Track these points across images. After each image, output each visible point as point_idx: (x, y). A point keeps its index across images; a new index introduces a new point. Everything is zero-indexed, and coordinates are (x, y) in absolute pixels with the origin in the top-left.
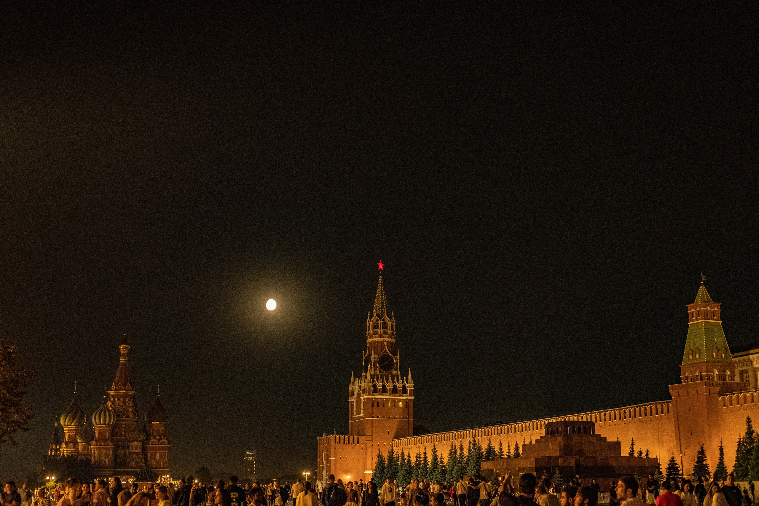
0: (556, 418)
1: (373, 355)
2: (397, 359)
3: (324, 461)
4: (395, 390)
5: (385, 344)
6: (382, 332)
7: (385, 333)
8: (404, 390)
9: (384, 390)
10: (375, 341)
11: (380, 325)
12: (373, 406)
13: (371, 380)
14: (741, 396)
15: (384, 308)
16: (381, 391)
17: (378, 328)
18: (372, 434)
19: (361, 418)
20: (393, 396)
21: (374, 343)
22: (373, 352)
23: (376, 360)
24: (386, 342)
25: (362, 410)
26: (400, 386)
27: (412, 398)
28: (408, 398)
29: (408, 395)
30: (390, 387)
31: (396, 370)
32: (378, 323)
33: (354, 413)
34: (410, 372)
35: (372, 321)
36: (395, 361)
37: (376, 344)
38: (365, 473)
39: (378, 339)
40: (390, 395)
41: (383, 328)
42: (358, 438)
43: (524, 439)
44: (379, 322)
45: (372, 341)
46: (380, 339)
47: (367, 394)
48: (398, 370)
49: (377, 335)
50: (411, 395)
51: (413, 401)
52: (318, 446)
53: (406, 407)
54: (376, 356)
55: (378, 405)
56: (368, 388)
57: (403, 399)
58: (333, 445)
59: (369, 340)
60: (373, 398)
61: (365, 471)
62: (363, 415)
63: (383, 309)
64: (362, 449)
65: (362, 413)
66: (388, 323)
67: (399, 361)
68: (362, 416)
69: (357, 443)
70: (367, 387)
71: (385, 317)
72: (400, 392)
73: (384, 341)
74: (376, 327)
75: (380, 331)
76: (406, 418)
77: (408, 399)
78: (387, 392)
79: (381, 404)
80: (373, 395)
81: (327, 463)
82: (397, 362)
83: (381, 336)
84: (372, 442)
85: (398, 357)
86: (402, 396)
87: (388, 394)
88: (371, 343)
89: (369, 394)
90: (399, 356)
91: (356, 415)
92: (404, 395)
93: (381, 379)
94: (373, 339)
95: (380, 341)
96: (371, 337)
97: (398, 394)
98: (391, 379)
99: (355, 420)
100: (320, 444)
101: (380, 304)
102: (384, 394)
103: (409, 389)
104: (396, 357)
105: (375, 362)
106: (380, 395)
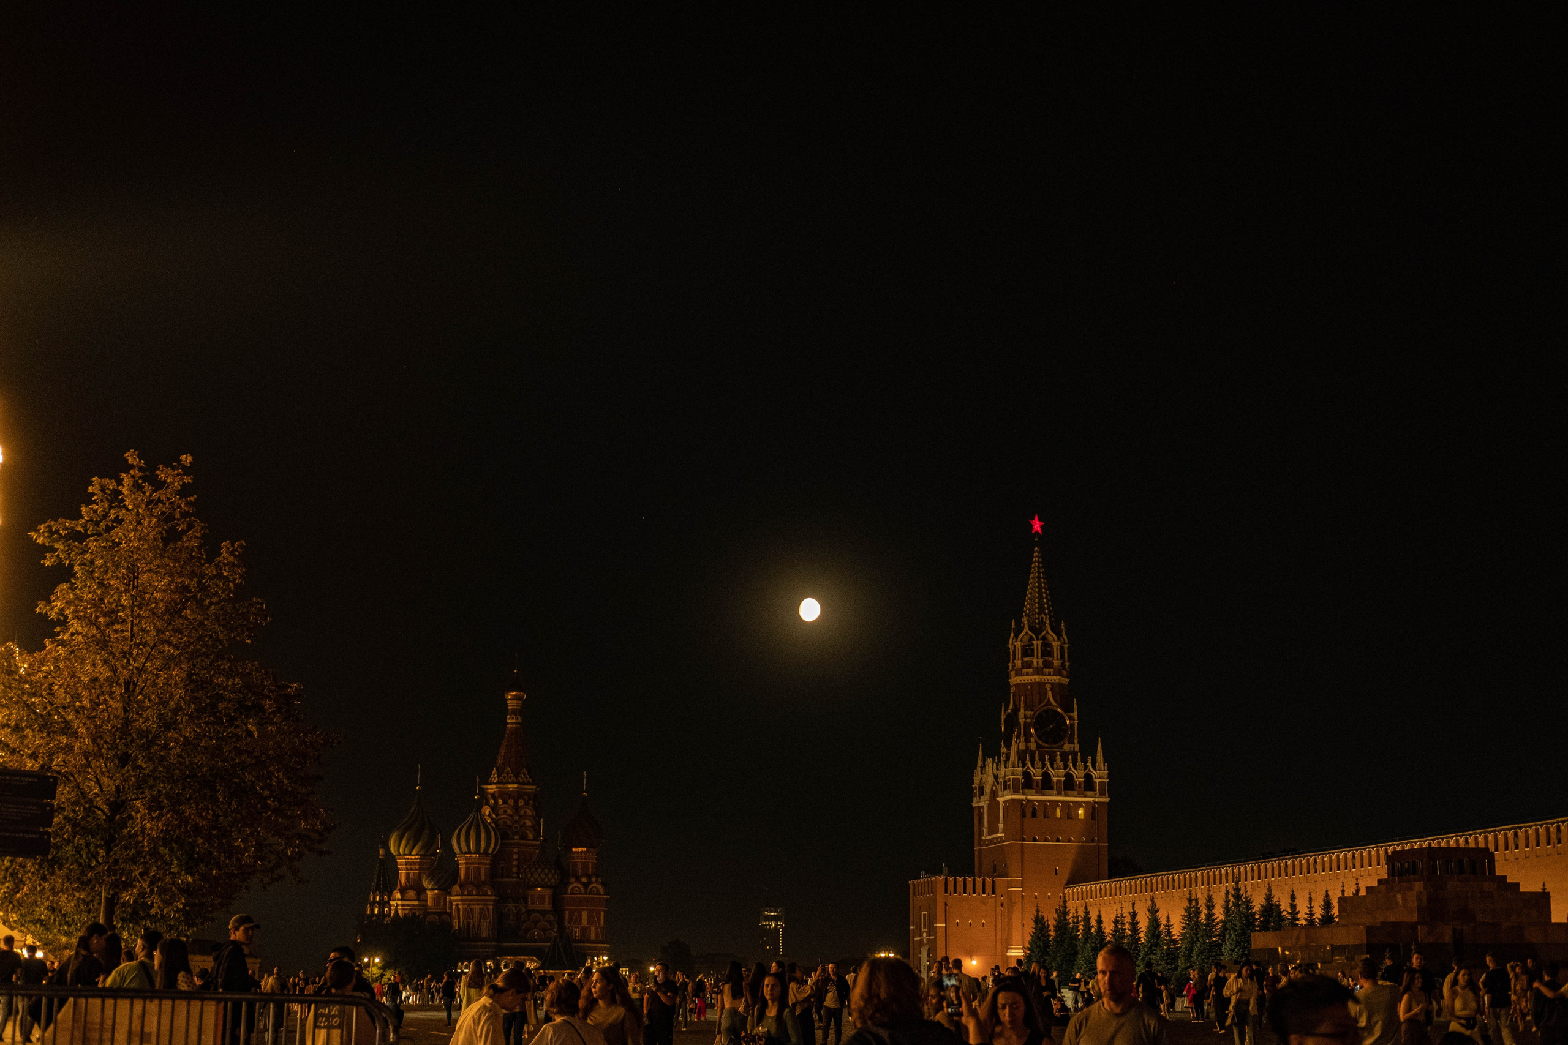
0: (1412, 842)
1: (1022, 710)
2: (1072, 720)
3: (922, 930)
4: (1069, 784)
5: (1048, 687)
6: (1040, 663)
7: (1048, 665)
8: (1089, 784)
9: (1046, 784)
10: (1026, 681)
11: (1037, 648)
12: (1024, 816)
13: (1018, 763)
15: (1045, 614)
16: (1040, 785)
17: (1032, 655)
18: (1022, 873)
19: (999, 840)
20: (1066, 796)
21: (1025, 685)
22: (1022, 705)
23: (1028, 720)
24: (1049, 683)
25: (1001, 826)
26: (1078, 775)
27: (1107, 800)
28: (1097, 800)
29: (1095, 794)
30: (1058, 776)
31: (1071, 742)
32: (1033, 645)
33: (985, 830)
34: (1099, 745)
35: (1021, 641)
36: (1068, 722)
37: (1029, 687)
38: (1008, 954)
39: (1033, 677)
40: (1059, 794)
41: (1042, 656)
42: (993, 882)
43: (1343, 886)
44: (1035, 642)
45: (1019, 682)
46: (1036, 678)
47: (1011, 790)
48: (1076, 741)
49: (1031, 670)
50: (1102, 794)
51: (1107, 806)
52: (911, 900)
53: (1092, 819)
54: (1029, 713)
55: (1034, 815)
56: (1013, 779)
57: (1084, 802)
58: (941, 895)
59: (1014, 680)
60: (1023, 800)
61: (1009, 951)
62: (1003, 835)
63: (1043, 615)
64: (1002, 905)
65: (1000, 831)
66: (1054, 643)
67: (1076, 722)
68: (1002, 837)
69: (991, 893)
70: (1012, 777)
71: (1047, 633)
72: (1080, 787)
73: (1046, 681)
74: (1027, 651)
75: (1037, 661)
76: (1093, 841)
77: (1096, 802)
78: (1052, 788)
79: (1040, 814)
80: (1023, 794)
81: (929, 934)
82: (1072, 725)
83: (1038, 671)
84: (1022, 891)
85: (1075, 715)
86: (1085, 796)
87: (1055, 792)
88: (1017, 685)
89: (1016, 791)
90: (1076, 713)
91: (989, 835)
92: (1088, 793)
93: (1040, 760)
94: (1022, 678)
95: (1037, 680)
96: (1019, 673)
97: (1075, 792)
98: (1061, 761)
99: (987, 845)
100: (914, 895)
101: (1037, 605)
102: (1046, 792)
103: (1099, 782)
104: (1071, 714)
105: (1027, 726)
106: (1038, 793)
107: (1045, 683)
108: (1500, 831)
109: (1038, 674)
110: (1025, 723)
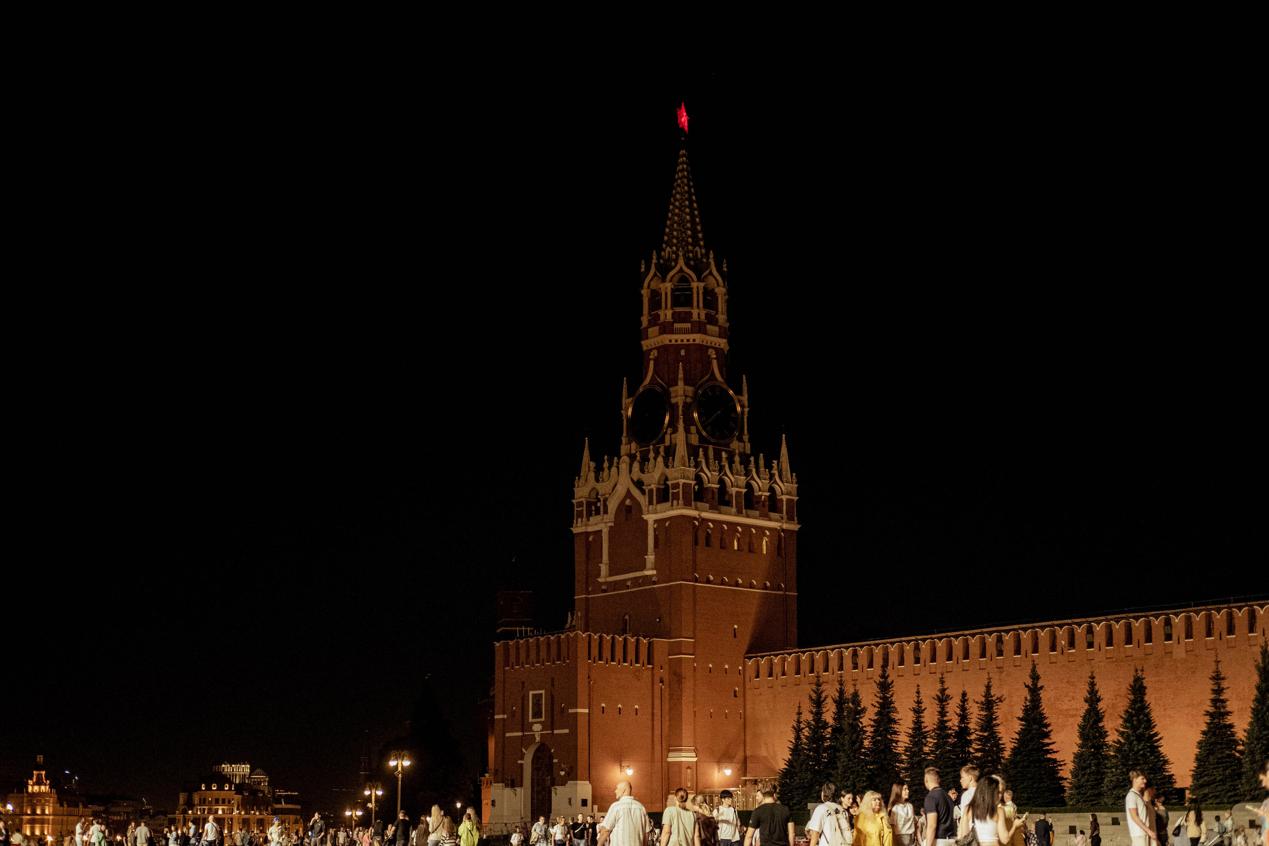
1: (681, 383)
2: (742, 405)
3: (531, 720)
4: (749, 502)
5: (712, 353)
6: (703, 317)
7: (711, 320)
8: (773, 504)
9: (721, 499)
10: (679, 342)
11: (698, 293)
12: (696, 543)
13: (689, 460)
15: (700, 247)
16: (716, 496)
17: (690, 304)
18: (694, 632)
19: (647, 580)
20: (748, 516)
21: (678, 348)
22: (681, 375)
23: (689, 400)
24: (712, 348)
25: (650, 558)
26: (760, 485)
27: (794, 527)
28: (785, 526)
29: (782, 518)
30: (738, 487)
31: (740, 439)
32: (691, 289)
33: (604, 568)
34: (784, 445)
35: (671, 281)
36: (739, 409)
37: (683, 353)
38: (669, 760)
39: (691, 337)
40: (739, 513)
41: (705, 307)
42: (650, 643)
44: (694, 285)
45: (668, 343)
46: (698, 338)
47: (681, 502)
48: (746, 438)
49: (688, 325)
50: (790, 519)
51: (795, 537)
52: (498, 675)
53: (778, 555)
54: (690, 389)
55: (708, 544)
56: (684, 483)
57: (770, 529)
58: (583, 663)
59: (653, 340)
60: (695, 518)
61: (670, 754)
62: (655, 572)
63: (697, 248)
64: (662, 681)
65: (649, 565)
66: (717, 290)
67: (746, 410)
68: (653, 576)
69: (646, 662)
70: (681, 481)
71: (711, 273)
72: (764, 506)
73: (709, 344)
74: (682, 297)
75: (698, 313)
76: (779, 588)
77: (783, 530)
78: (728, 504)
79: (716, 542)
80: (696, 509)
82: (743, 412)
83: (700, 328)
84: (694, 660)
85: (745, 398)
86: (770, 520)
87: (734, 510)
88: (663, 349)
89: (687, 504)
90: (746, 396)
91: (610, 575)
92: (773, 515)
93: (715, 459)
94: (674, 337)
95: (697, 342)
96: (666, 329)
97: (757, 513)
98: (741, 463)
99: (605, 591)
100: (507, 663)
101: (689, 232)
102: (723, 508)
103: (788, 500)
104: (741, 398)
105: (687, 408)
106: (713, 508)
107: (708, 347)
109: (699, 332)
110: (685, 403)
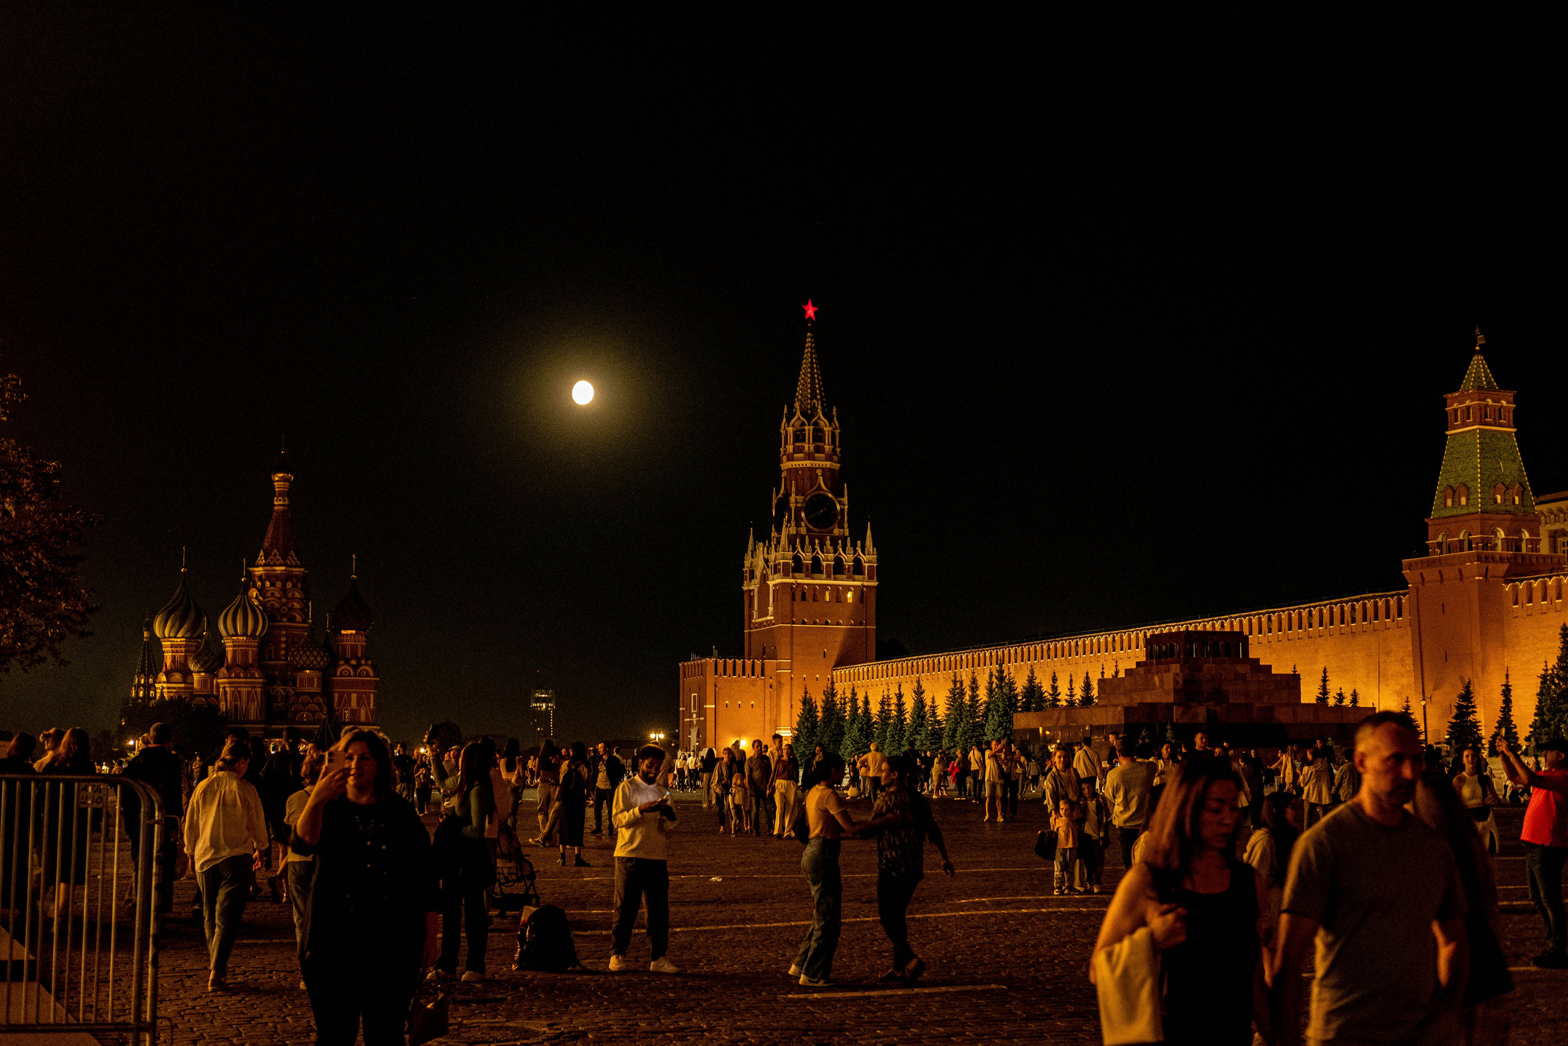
0: (1170, 626)
1: (793, 495)
2: (843, 504)
3: (692, 711)
4: (838, 568)
5: (819, 472)
6: (812, 448)
7: (819, 450)
8: (858, 568)
9: (816, 568)
10: (797, 466)
11: (809, 433)
12: (793, 599)
13: (789, 547)
14: (1550, 583)
15: (817, 400)
16: (810, 568)
17: (804, 441)
18: (791, 656)
19: (769, 623)
20: (835, 579)
21: (797, 470)
22: (793, 490)
23: (799, 505)
24: (820, 468)
25: (771, 609)
26: (848, 559)
27: (875, 584)
28: (865, 584)
29: (864, 578)
30: (827, 561)
31: (841, 527)
32: (804, 430)
33: (755, 613)
34: (869, 529)
35: (793, 426)
36: (838, 507)
37: (800, 472)
39: (804, 462)
40: (828, 577)
41: (814, 441)
42: (763, 664)
43: (1103, 668)
44: (807, 428)
45: (790, 466)
46: (808, 463)
47: (782, 574)
48: (846, 525)
49: (802, 455)
50: (870, 578)
51: (875, 590)
52: (681, 682)
53: (861, 602)
54: (800, 498)
55: (804, 598)
56: (783, 563)
57: (853, 586)
58: (711, 677)
59: (786, 465)
60: (792, 584)
62: (773, 618)
63: (815, 401)
64: (771, 687)
65: (770, 614)
66: (825, 429)
67: (846, 507)
68: (771, 620)
69: (760, 675)
70: (782, 561)
71: (819, 418)
72: (849, 572)
73: (817, 466)
74: (799, 437)
75: (809, 446)
76: (861, 624)
77: (864, 586)
78: (821, 572)
79: (809, 597)
80: (793, 578)
81: (699, 716)
82: (842, 510)
83: (810, 456)
84: (791, 673)
85: (845, 500)
86: (854, 580)
87: (824, 576)
88: (789, 470)
89: (786, 575)
90: (846, 498)
91: (759, 618)
92: (857, 577)
93: (810, 544)
94: (794, 463)
95: (808, 466)
96: (790, 458)
97: (844, 576)
98: (831, 545)
99: (757, 628)
100: (684, 677)
101: (809, 391)
102: (816, 575)
103: (868, 566)
104: (842, 499)
105: (798, 511)
106: (807, 576)
107: (816, 469)
108: (1254, 616)
109: (809, 460)
110: (796, 507)
